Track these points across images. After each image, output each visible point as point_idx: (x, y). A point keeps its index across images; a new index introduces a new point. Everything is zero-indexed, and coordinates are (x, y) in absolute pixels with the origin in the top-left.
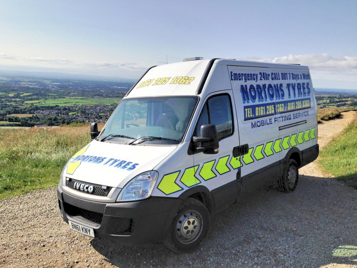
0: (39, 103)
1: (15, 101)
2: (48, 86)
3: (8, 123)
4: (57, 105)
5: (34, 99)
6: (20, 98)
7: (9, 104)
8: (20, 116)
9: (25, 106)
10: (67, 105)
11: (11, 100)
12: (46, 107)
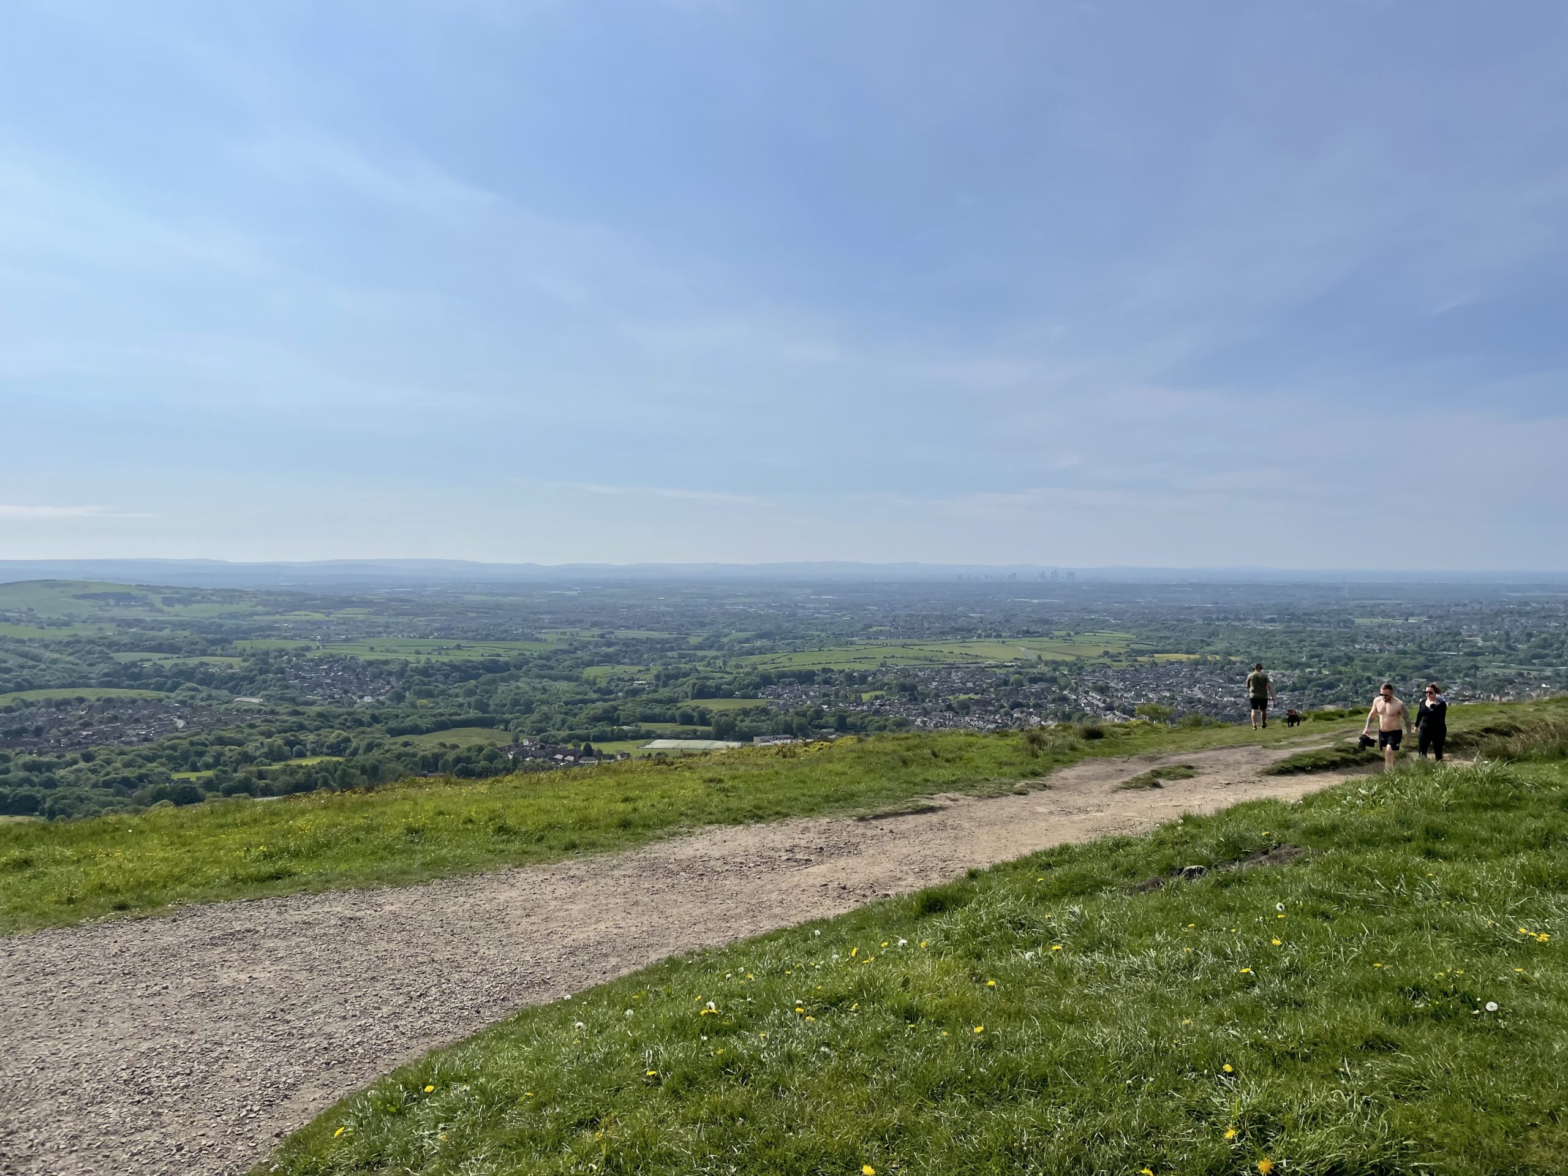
0: (773, 661)
1: (703, 658)
2: (804, 608)
3: (678, 728)
4: (827, 666)
5: (761, 651)
6: (720, 648)
7: (688, 666)
8: (715, 706)
9: (732, 673)
10: (857, 666)
11: (695, 655)
12: (793, 674)
